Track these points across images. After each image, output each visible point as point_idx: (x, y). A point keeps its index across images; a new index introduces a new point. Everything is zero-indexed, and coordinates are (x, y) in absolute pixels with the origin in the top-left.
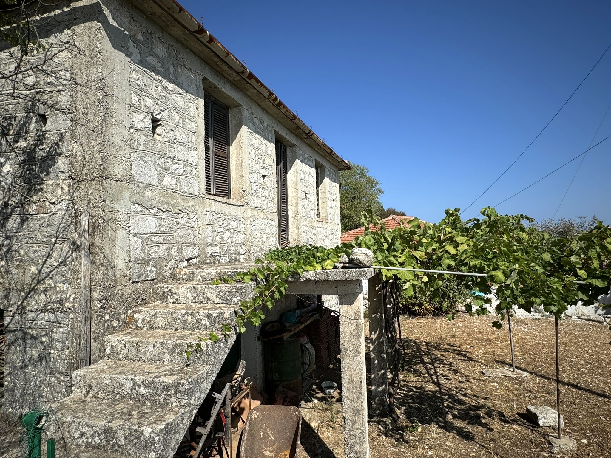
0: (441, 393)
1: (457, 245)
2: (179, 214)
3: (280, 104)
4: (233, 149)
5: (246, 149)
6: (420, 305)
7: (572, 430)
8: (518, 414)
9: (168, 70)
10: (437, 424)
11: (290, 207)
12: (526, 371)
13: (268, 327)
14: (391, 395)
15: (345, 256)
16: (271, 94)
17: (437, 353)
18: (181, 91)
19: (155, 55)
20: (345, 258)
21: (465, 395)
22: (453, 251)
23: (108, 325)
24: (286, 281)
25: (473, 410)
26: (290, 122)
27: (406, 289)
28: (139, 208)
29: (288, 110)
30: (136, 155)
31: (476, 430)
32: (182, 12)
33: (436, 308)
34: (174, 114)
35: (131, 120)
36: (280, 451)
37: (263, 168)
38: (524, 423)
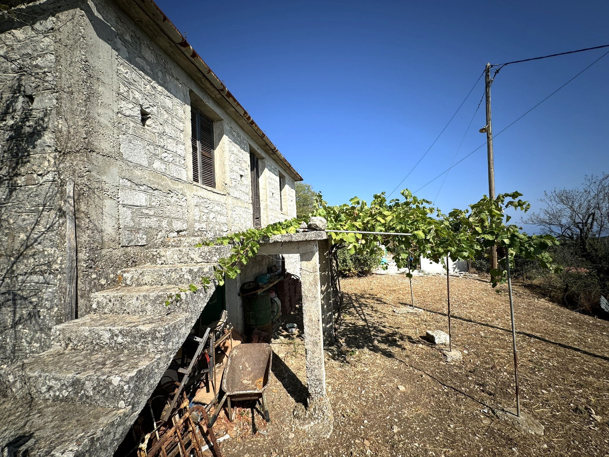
0: (369, 326)
1: (384, 217)
2: (168, 193)
3: (253, 123)
4: (217, 153)
5: (227, 154)
6: (349, 270)
7: (456, 345)
8: (420, 337)
9: (157, 74)
10: (368, 348)
11: (261, 202)
12: (421, 308)
13: (246, 286)
14: (336, 330)
15: (305, 223)
16: (245, 113)
17: (362, 300)
18: (169, 94)
19: (144, 58)
20: (304, 225)
21: (384, 327)
22: (383, 221)
23: (95, 283)
24: (258, 242)
25: (392, 336)
26: (261, 140)
27: (350, 249)
28: (129, 184)
29: (258, 128)
30: (124, 137)
31: (394, 350)
32: (166, 21)
33: (360, 272)
34: (163, 111)
35: (119, 106)
36: (256, 379)
37: (240, 169)
38: (425, 342)
